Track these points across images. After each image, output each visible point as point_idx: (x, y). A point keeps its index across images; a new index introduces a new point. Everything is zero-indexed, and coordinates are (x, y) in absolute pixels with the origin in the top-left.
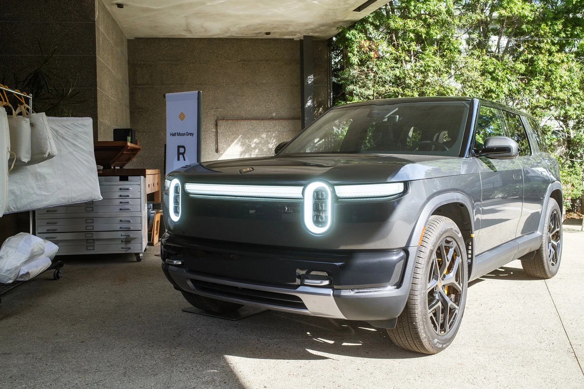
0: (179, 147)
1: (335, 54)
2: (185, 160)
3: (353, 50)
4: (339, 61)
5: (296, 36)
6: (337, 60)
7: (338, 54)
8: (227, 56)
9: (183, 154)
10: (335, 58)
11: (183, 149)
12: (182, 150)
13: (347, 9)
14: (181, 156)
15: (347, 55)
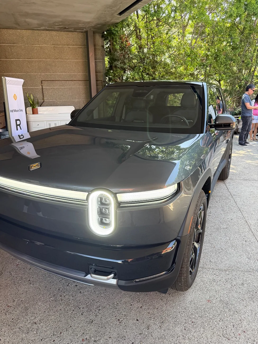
0: (16, 120)
1: (106, 42)
2: (21, 129)
3: (116, 41)
4: (108, 47)
5: (83, 30)
6: (107, 46)
7: (108, 42)
8: (44, 41)
9: (19, 125)
10: (106, 45)
11: (19, 121)
12: (18, 123)
13: (112, 14)
14: (18, 127)
15: (113, 44)
